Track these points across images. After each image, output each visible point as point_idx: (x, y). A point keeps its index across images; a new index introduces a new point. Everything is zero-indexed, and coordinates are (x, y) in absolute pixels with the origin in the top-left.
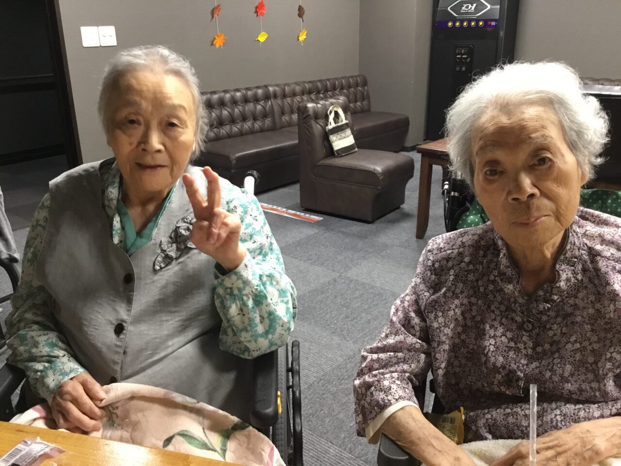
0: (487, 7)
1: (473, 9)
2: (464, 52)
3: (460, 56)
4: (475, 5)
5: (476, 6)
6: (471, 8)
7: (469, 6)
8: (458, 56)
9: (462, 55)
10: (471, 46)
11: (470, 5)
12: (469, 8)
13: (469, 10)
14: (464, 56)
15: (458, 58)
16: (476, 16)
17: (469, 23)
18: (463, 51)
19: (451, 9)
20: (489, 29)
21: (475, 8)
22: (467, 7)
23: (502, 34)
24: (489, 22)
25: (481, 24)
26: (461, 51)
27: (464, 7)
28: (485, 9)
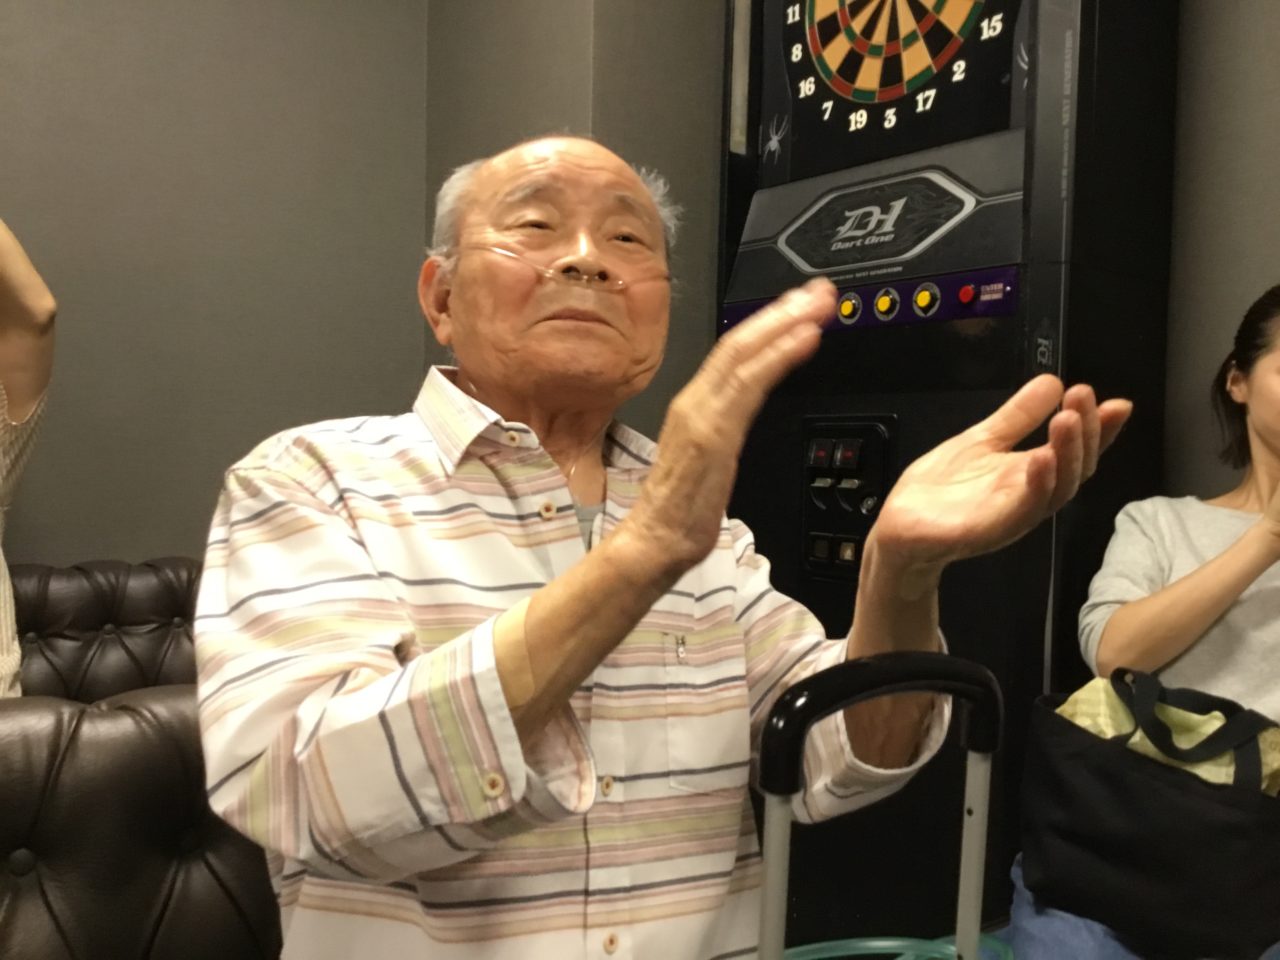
0: (961, 204)
1: (888, 227)
2: (843, 460)
3: (827, 482)
4: (898, 206)
5: (906, 209)
6: (880, 223)
7: (870, 214)
8: (820, 483)
9: (839, 475)
10: (881, 427)
11: (876, 210)
12: (871, 226)
13: (871, 234)
14: (846, 484)
15: (820, 493)
16: (906, 264)
17: (868, 302)
18: (839, 455)
19: (788, 242)
20: (970, 327)
21: (900, 223)
22: (861, 224)
24: (971, 287)
25: (923, 298)
26: (832, 457)
27: (849, 224)
28: (949, 218)
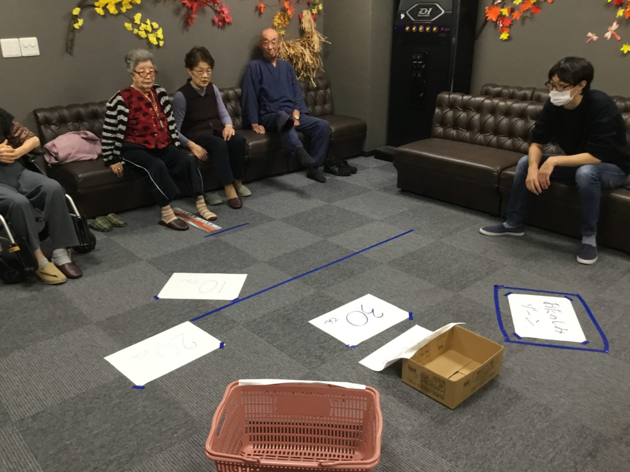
0: (441, 12)
1: (429, 13)
2: (420, 58)
3: (416, 62)
4: (431, 9)
6: (427, 12)
7: (425, 10)
8: (414, 62)
10: (426, 52)
11: (426, 9)
12: (425, 13)
14: (419, 62)
15: (414, 63)
16: (432, 22)
17: (425, 28)
18: (418, 57)
19: (409, 13)
20: (443, 35)
21: (431, 13)
22: (423, 12)
23: (454, 40)
24: (443, 28)
25: (435, 29)
26: (417, 57)
27: (421, 11)
28: (440, 14)
